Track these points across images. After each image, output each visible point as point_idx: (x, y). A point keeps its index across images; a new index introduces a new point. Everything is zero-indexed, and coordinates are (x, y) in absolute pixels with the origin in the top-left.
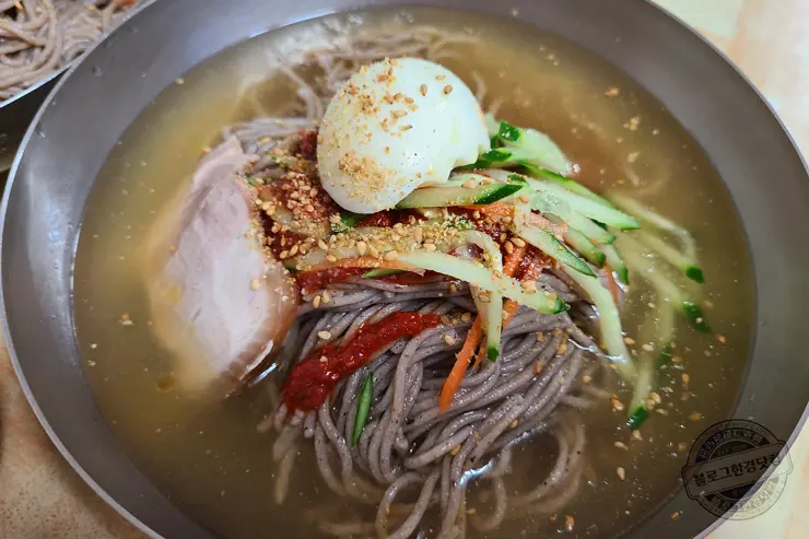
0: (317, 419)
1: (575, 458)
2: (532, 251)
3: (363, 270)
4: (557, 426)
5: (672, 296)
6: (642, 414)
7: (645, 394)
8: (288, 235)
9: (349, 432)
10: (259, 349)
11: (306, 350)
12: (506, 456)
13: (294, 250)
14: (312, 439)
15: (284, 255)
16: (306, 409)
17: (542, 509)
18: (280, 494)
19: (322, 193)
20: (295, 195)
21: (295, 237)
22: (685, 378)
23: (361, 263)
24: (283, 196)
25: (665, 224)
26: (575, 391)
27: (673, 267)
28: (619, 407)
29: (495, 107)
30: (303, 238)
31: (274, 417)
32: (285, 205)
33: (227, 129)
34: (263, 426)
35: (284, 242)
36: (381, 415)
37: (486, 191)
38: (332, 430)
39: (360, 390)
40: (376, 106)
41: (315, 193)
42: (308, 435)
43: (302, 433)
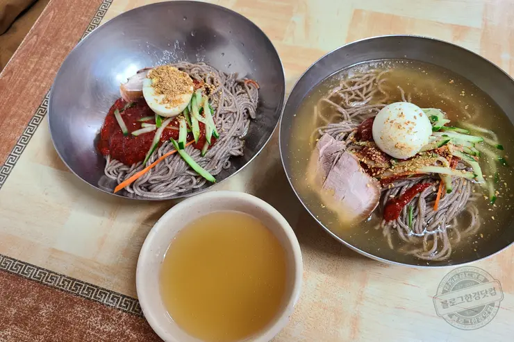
0: (397, 221)
1: (477, 217)
2: (455, 158)
3: (407, 176)
4: (467, 208)
5: (493, 156)
6: (494, 199)
7: (493, 192)
8: (374, 168)
9: (408, 223)
10: (375, 205)
11: (385, 202)
12: (455, 220)
13: (378, 173)
14: (396, 229)
15: (374, 174)
16: (393, 220)
17: (471, 233)
18: (391, 246)
19: (383, 153)
20: (374, 155)
21: (377, 169)
22: (505, 184)
23: (406, 174)
24: (369, 157)
25: (485, 131)
26: (471, 196)
27: (492, 146)
28: (487, 198)
29: (410, 98)
30: (381, 168)
31: (381, 224)
32: (370, 159)
33: (320, 131)
34: (377, 228)
35: (373, 171)
36: (416, 217)
37: (440, 143)
38: (403, 224)
39: (408, 210)
40: (403, 126)
41: (380, 153)
42: (394, 227)
43: (392, 227)
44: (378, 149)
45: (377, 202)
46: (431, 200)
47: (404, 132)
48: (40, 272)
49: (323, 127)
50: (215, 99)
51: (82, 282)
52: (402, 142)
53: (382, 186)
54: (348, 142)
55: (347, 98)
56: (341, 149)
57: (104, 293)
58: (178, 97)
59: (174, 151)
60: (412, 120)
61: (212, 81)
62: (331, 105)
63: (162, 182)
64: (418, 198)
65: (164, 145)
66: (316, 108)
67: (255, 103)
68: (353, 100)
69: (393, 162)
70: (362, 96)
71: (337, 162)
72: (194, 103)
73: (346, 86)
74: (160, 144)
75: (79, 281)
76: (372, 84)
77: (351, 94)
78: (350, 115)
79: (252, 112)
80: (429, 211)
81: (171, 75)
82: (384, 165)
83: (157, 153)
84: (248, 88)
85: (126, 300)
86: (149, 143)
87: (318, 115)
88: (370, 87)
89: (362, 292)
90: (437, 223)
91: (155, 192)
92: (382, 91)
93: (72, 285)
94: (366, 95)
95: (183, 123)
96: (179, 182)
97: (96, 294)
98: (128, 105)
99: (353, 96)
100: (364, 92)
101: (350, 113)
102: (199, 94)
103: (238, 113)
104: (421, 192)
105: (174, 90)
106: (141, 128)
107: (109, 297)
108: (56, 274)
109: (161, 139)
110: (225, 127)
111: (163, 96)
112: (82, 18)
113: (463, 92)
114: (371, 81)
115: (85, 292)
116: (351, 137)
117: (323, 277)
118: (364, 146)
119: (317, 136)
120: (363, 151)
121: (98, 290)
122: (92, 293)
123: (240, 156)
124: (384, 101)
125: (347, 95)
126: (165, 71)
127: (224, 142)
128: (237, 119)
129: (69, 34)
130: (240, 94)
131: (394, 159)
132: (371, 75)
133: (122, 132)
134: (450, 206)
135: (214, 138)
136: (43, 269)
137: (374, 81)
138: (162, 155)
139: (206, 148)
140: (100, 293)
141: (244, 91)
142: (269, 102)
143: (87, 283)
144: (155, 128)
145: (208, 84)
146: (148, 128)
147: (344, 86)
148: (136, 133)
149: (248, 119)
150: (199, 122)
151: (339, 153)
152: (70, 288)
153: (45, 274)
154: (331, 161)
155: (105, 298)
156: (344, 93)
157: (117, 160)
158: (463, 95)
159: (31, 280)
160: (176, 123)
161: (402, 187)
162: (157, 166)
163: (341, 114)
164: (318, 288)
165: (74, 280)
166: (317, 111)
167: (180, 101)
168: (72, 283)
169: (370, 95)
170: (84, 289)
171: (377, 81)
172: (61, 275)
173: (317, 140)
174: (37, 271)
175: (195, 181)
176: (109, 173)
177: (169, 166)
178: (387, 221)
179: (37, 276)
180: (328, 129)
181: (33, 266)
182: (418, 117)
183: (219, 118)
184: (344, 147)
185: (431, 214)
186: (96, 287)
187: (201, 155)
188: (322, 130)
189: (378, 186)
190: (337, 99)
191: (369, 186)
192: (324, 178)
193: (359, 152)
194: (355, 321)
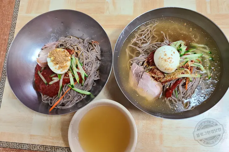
0: (171, 97)
2: (191, 67)
5: (208, 58)
7: (210, 75)
9: (176, 97)
11: (165, 90)
13: (160, 80)
15: (158, 80)
16: (169, 97)
20: (157, 73)
21: (159, 78)
22: (214, 70)
23: (172, 79)
24: (155, 73)
27: (207, 53)
30: (161, 78)
31: (165, 99)
32: (155, 74)
33: (131, 61)
34: (163, 101)
35: (157, 79)
36: (179, 94)
37: (184, 63)
38: (174, 98)
39: (175, 92)
40: (167, 60)
41: (159, 71)
42: (171, 99)
43: (169, 99)
44: (158, 69)
45: (161, 91)
46: (184, 85)
47: (168, 63)
48: (29, 146)
49: (132, 59)
50: (81, 57)
51: (47, 146)
52: (168, 67)
53: (163, 85)
54: (145, 66)
55: (139, 42)
56: (142, 71)
57: (58, 148)
58: (65, 65)
59: (70, 89)
60: (171, 56)
61: (78, 49)
62: (133, 47)
63: (69, 101)
64: (179, 86)
65: (65, 86)
66: (127, 50)
67: (99, 53)
68: (143, 43)
69: (166, 75)
70: (146, 40)
71: (141, 77)
72: (72, 62)
73: (139, 36)
74: (63, 86)
75: (46, 146)
76: (150, 33)
77: (142, 40)
78: (143, 50)
79: (99, 57)
80: (184, 90)
81: (59, 54)
82: (162, 76)
83: (63, 90)
84: (95, 47)
85: (67, 149)
86: (58, 87)
87: (128, 53)
88: (149, 35)
89: (162, 124)
90: (188, 94)
91: (67, 106)
92: (155, 36)
93: (43, 148)
94: (148, 39)
95: (70, 75)
96: (76, 99)
97: (54, 149)
98: (43, 68)
99: (142, 41)
100: (147, 38)
101: (142, 49)
102: (73, 57)
103: (93, 61)
104: (179, 84)
105: (62, 61)
106: (52, 80)
107: (60, 149)
108: (35, 145)
109: (63, 84)
110: (89, 69)
111: (58, 66)
112: (7, 22)
113: (191, 29)
114: (149, 31)
115: (50, 149)
116: (145, 64)
117: (145, 122)
118: (152, 69)
119: (130, 64)
120: (151, 71)
121: (55, 148)
122: (53, 149)
123: (98, 79)
124: (156, 40)
125: (140, 41)
126: (55, 52)
127: (90, 76)
128: (93, 64)
129: (4, 32)
130: (91, 50)
131: (165, 73)
132: (148, 28)
133: (44, 82)
134: (192, 86)
135: (86, 77)
136: (29, 144)
137: (150, 31)
138: (65, 91)
139: (83, 82)
140: (56, 149)
141: (93, 48)
142: (105, 49)
143: (49, 146)
144: (59, 80)
145: (76, 51)
146: (55, 80)
147: (137, 37)
148: (51, 83)
149: (98, 60)
150: (77, 72)
151: (142, 73)
152: (43, 149)
153: (31, 146)
154: (139, 76)
155: (58, 150)
156: (138, 41)
157: (46, 95)
158: (191, 30)
159: (26, 150)
160: (67, 75)
161: (171, 84)
162: (64, 96)
163: (139, 51)
164: (144, 127)
165: (44, 146)
166: (128, 51)
167: (66, 66)
168: (43, 147)
169: (150, 39)
170: (49, 148)
171: (152, 31)
172: (38, 145)
173: (131, 66)
174: (27, 145)
175: (82, 96)
176: (44, 100)
177: (70, 95)
178: (167, 98)
179: (28, 147)
180: (134, 60)
181: (25, 144)
182: (173, 54)
183: (86, 66)
184: (143, 69)
185: (185, 92)
186: (54, 146)
187: (82, 86)
188: (132, 60)
189: (161, 85)
190: (135, 44)
191: (157, 86)
192: (137, 84)
193: (150, 71)
194: (161, 136)
